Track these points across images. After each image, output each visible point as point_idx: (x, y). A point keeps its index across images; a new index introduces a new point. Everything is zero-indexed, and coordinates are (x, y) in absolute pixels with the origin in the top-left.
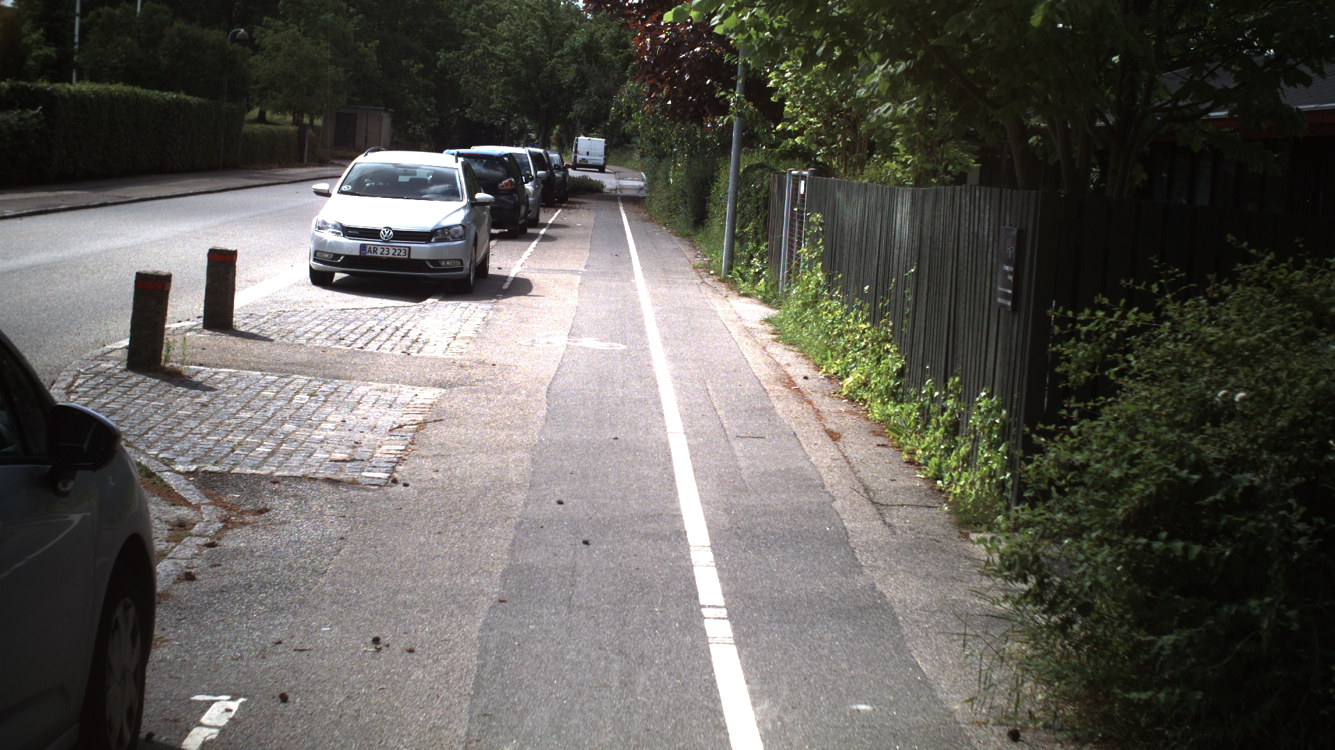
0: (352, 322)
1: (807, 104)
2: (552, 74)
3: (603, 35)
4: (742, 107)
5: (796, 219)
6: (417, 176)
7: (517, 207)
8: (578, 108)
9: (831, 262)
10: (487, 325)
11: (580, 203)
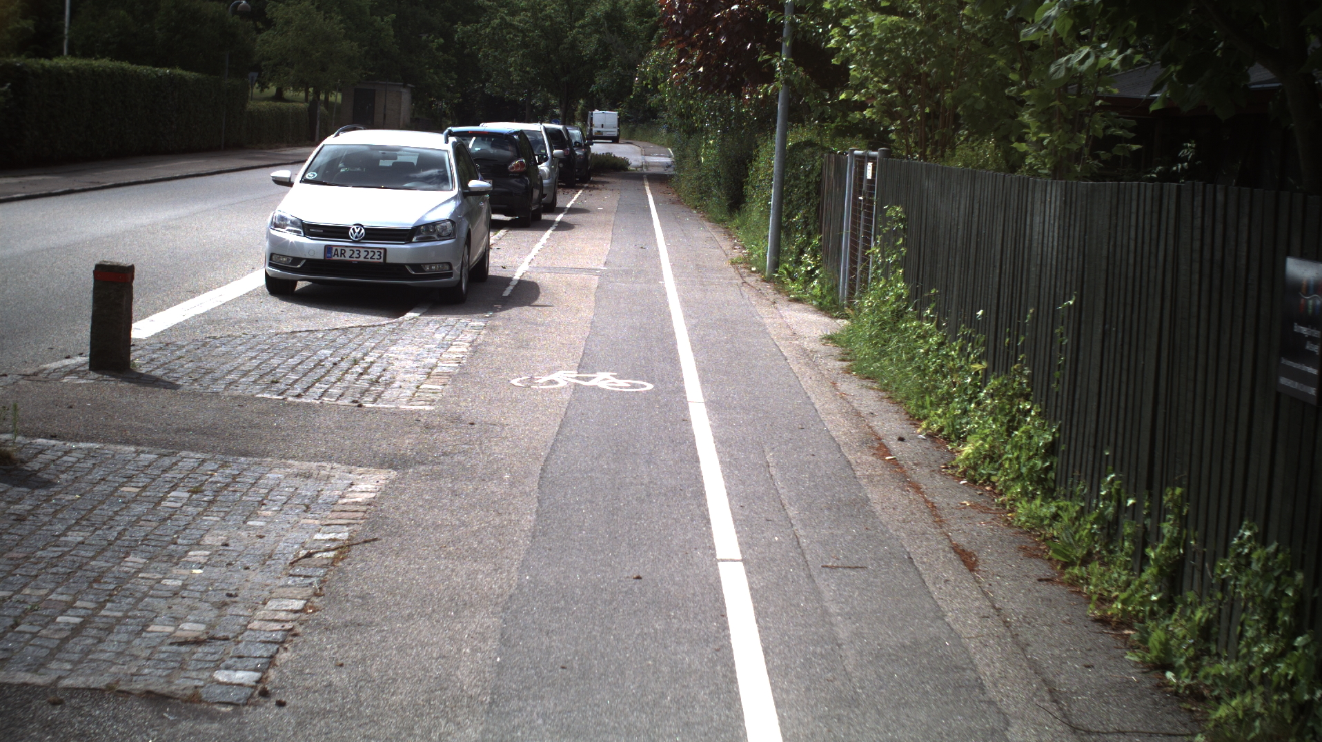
0: (297, 352)
1: (877, 67)
2: (573, 46)
3: (627, 3)
4: (790, 72)
5: (862, 210)
6: (400, 159)
7: (528, 191)
8: (601, 80)
9: (918, 270)
10: (475, 352)
11: (603, 183)
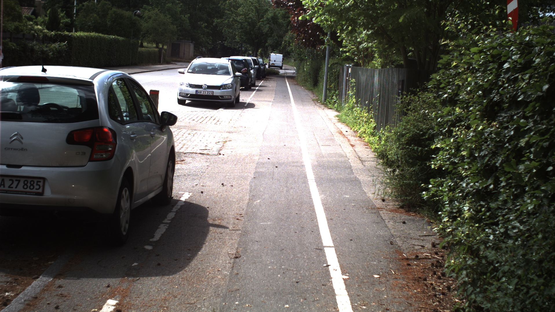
0: (195, 115)
1: (351, 42)
2: (259, 29)
3: (279, 13)
4: (329, 42)
5: (347, 81)
7: (248, 79)
8: (270, 41)
9: (357, 95)
11: (270, 78)
